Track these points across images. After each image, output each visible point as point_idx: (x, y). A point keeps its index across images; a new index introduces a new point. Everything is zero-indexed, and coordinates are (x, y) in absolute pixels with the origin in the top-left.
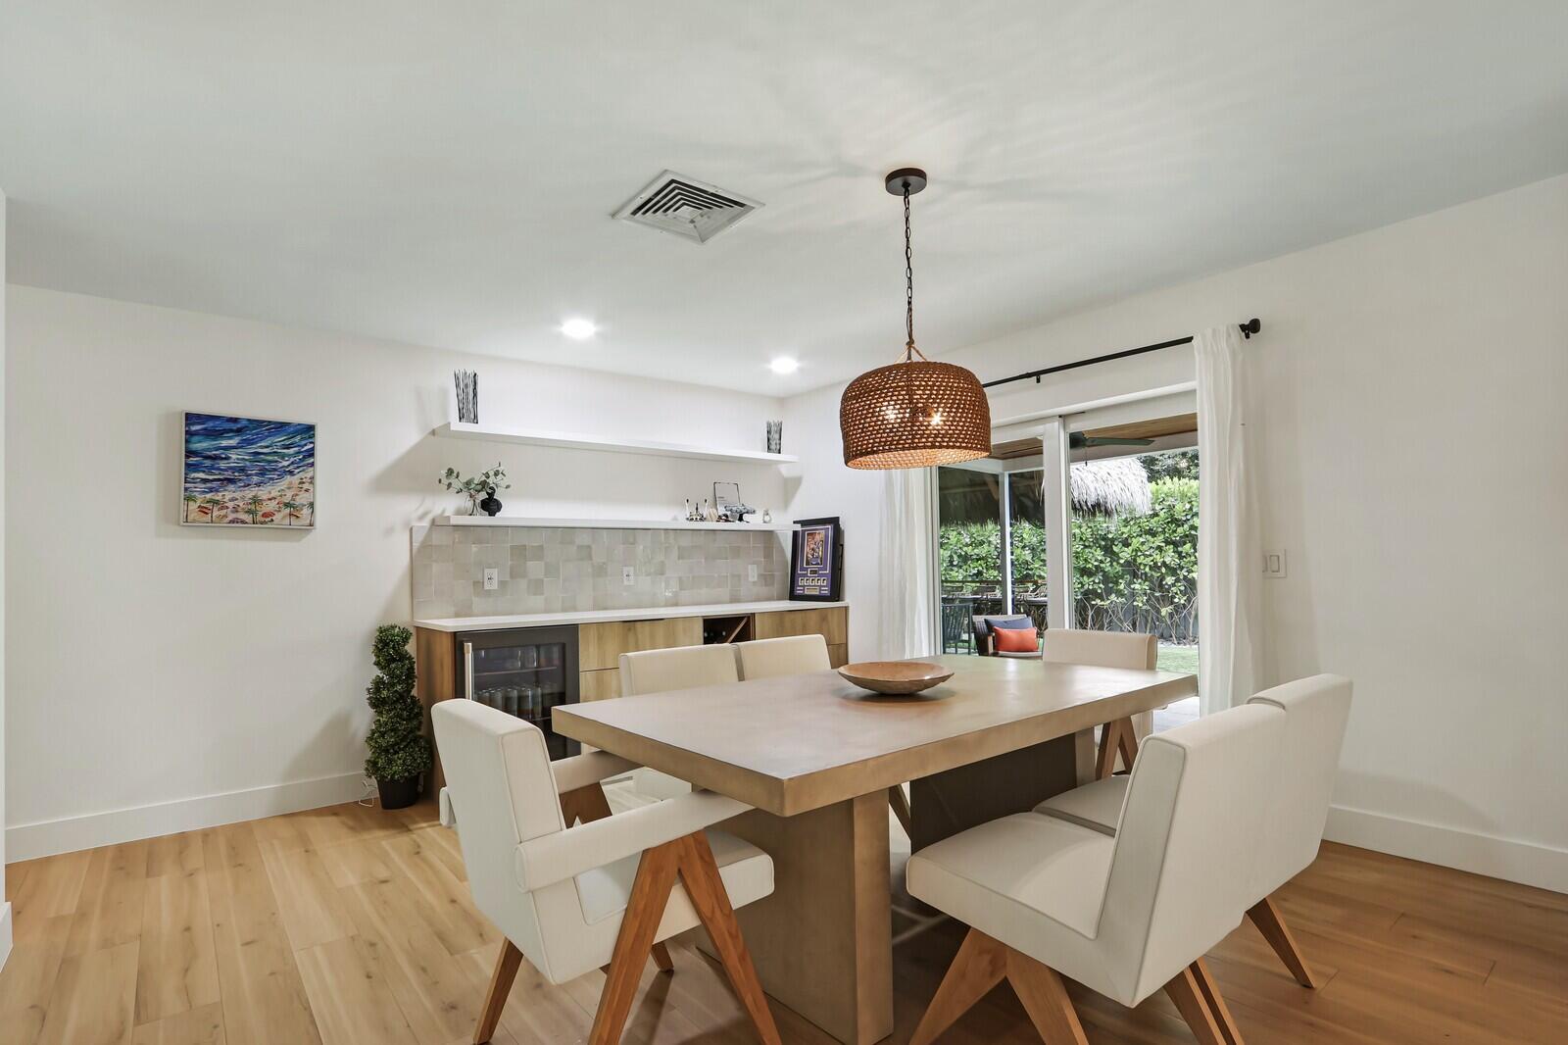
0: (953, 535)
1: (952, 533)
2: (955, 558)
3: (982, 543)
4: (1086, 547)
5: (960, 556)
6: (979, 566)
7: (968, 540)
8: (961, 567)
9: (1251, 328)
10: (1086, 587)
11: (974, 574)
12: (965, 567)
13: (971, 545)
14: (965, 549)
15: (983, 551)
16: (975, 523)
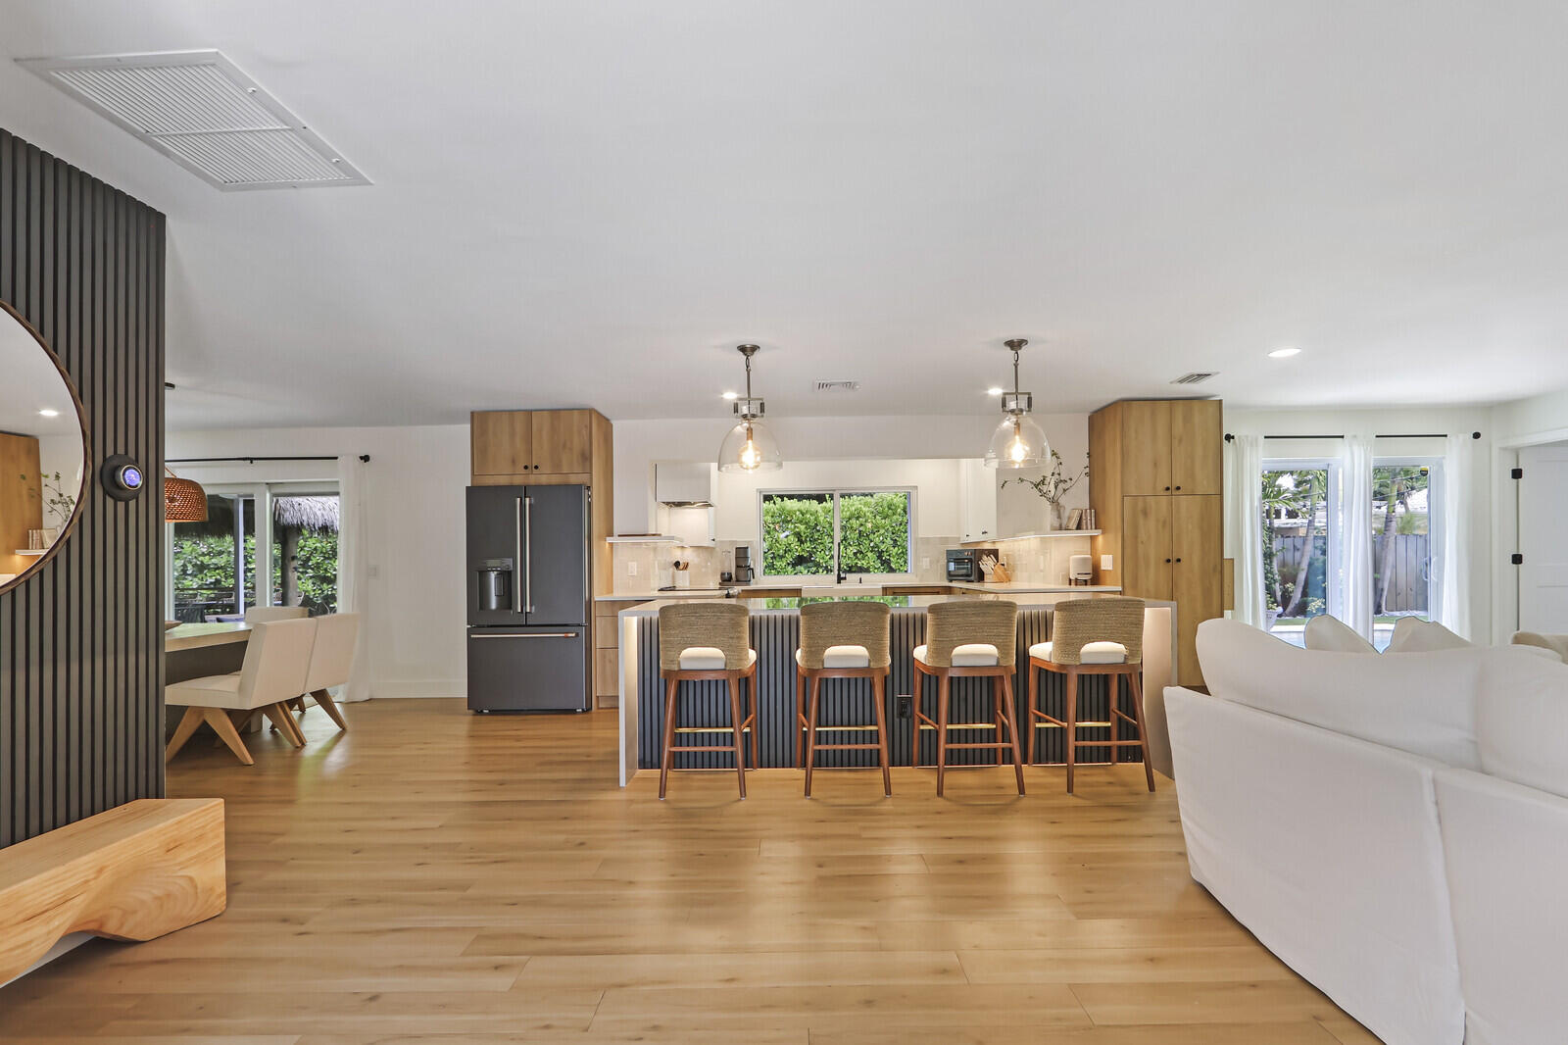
0: (187, 545)
1: (186, 543)
2: (190, 567)
3: (220, 553)
4: (325, 558)
5: (194, 565)
6: (218, 575)
7: (204, 550)
8: (195, 576)
9: (366, 458)
10: (326, 592)
11: (211, 583)
12: (200, 576)
13: (209, 554)
14: (201, 558)
15: (221, 561)
16: (212, 535)
